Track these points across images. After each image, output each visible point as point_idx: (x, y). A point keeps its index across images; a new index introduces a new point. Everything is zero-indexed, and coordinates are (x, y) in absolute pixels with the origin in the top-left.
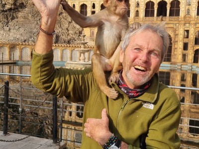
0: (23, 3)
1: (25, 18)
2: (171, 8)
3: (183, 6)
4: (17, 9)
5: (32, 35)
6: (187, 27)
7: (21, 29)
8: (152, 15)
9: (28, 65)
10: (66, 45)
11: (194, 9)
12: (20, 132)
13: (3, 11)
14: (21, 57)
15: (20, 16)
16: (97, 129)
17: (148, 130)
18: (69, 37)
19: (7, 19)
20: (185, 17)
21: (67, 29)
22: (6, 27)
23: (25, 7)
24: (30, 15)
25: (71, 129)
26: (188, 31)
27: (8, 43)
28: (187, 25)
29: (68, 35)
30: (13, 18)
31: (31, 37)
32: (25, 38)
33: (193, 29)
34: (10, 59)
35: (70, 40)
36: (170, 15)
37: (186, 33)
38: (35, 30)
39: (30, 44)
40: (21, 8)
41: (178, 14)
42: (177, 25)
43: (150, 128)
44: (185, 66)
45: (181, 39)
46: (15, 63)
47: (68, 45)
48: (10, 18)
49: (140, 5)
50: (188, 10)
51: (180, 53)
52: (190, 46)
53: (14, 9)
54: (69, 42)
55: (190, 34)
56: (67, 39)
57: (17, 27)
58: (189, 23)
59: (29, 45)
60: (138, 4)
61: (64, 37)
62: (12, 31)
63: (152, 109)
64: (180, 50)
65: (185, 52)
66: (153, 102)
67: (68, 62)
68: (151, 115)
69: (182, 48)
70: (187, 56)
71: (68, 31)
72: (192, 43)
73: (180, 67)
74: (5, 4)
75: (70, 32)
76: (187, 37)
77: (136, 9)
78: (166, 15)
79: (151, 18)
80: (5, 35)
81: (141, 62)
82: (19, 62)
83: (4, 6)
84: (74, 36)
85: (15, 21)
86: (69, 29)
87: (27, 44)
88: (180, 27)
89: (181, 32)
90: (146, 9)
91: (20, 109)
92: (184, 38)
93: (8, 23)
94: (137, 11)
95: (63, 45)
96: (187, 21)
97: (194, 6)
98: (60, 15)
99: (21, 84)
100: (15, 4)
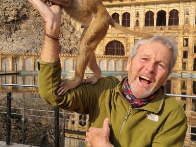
0: (25, 15)
1: (28, 29)
2: (170, 17)
3: (182, 15)
4: (20, 20)
5: (35, 46)
6: (186, 35)
7: (24, 40)
8: (152, 25)
9: (31, 75)
10: (68, 55)
11: (192, 18)
12: (23, 142)
13: (6, 23)
14: (24, 67)
15: (22, 27)
16: (97, 139)
17: (152, 143)
18: (71, 48)
19: (10, 31)
20: (184, 26)
21: (69, 39)
22: (9, 38)
23: (28, 18)
24: (33, 27)
25: (74, 138)
26: (187, 40)
27: (11, 54)
28: (186, 34)
29: (70, 45)
30: (16, 30)
31: (34, 48)
32: (28, 49)
33: (191, 38)
34: (13, 69)
35: (72, 49)
36: (169, 24)
37: (185, 42)
38: (37, 41)
39: (33, 55)
40: (24, 19)
41: (177, 23)
42: (177, 33)
43: (153, 142)
44: (185, 74)
45: (180, 47)
46: (18, 74)
47: (70, 55)
48: (13, 30)
49: (140, 15)
50: (187, 19)
51: (180, 61)
52: (189, 54)
53: (17, 21)
54: (71, 52)
55: (189, 43)
56: (69, 49)
57: (20, 38)
58: (188, 32)
59: (31, 55)
60: (138, 14)
61: (66, 47)
62: (15, 42)
63: (157, 121)
64: (180, 58)
65: (185, 60)
66: (157, 112)
67: (70, 72)
68: (155, 128)
69: (182, 56)
70: (187, 64)
71: (70, 41)
72: (191, 51)
73: (180, 75)
74: (8, 16)
75: (71, 42)
76: (187, 45)
77: (136, 19)
78: (165, 25)
79: (151, 27)
80: (8, 46)
81: (147, 72)
82: (22, 73)
83: (7, 18)
84: (75, 46)
85: (17, 32)
86: (71, 39)
87: (30, 54)
88: (179, 36)
89: (181, 41)
90: (146, 18)
91: (23, 119)
92: (184, 46)
93: (11, 34)
94: (137, 21)
95: (65, 55)
96: (186, 30)
97: (193, 15)
98: (62, 25)
99: (24, 95)
100: (18, 16)
